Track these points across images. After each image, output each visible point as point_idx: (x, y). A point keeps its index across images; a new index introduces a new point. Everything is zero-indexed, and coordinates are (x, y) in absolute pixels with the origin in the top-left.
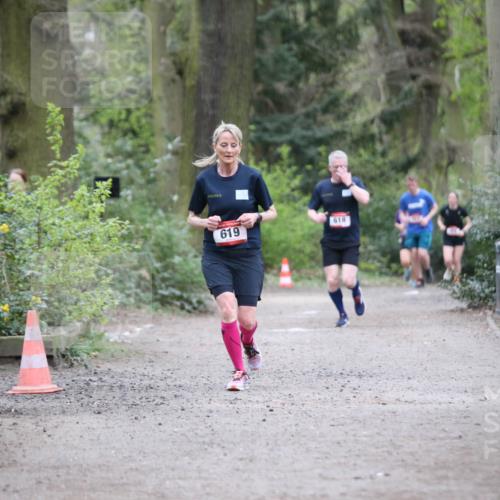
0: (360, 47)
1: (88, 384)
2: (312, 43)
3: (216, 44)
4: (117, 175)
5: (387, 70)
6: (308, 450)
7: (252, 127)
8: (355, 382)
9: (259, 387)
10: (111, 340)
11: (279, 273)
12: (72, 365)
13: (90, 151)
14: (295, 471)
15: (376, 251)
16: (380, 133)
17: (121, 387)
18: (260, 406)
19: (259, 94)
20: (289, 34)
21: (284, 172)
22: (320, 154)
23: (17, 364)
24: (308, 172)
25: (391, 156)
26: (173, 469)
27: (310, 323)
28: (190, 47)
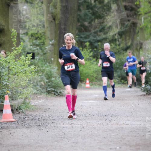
0: (112, 11)
1: (24, 119)
2: (96, 10)
3: (66, 10)
4: (34, 52)
5: (120, 18)
6: (95, 140)
7: (77, 36)
8: (110, 118)
9: (79, 120)
10: (32, 105)
11: (86, 83)
12: (19, 113)
13: (25, 44)
14: (91, 146)
15: (117, 76)
16: (118, 38)
17: (35, 120)
18: (80, 126)
19: (79, 26)
20: (89, 7)
21: (87, 51)
22: (99, 45)
23: (2, 112)
24: (95, 51)
25: (122, 46)
26: (52, 146)
27: (96, 99)
28: (57, 11)
